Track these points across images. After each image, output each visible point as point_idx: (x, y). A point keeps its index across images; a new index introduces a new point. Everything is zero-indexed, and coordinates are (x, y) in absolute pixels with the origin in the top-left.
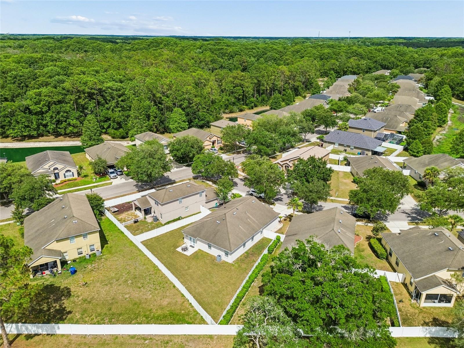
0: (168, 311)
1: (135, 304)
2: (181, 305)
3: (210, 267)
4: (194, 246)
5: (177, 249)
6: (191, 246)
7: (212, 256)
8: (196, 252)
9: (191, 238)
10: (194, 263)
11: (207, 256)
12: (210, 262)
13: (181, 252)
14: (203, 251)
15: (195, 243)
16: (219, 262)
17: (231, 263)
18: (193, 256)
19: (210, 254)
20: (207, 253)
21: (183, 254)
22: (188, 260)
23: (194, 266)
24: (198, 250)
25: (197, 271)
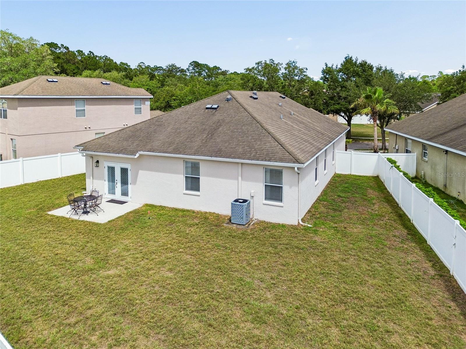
3: (210, 246)
4: (123, 199)
5: (50, 213)
6: (112, 201)
7: (208, 215)
8: (135, 212)
9: (112, 170)
10: (127, 242)
11: (183, 216)
12: (206, 231)
13: (68, 216)
14: (162, 208)
15: (129, 185)
16: (243, 227)
17: (297, 224)
18: (122, 223)
19: (194, 212)
20: (183, 211)
21: (76, 220)
22: (101, 234)
23: (132, 252)
24: (144, 206)
25: (149, 270)
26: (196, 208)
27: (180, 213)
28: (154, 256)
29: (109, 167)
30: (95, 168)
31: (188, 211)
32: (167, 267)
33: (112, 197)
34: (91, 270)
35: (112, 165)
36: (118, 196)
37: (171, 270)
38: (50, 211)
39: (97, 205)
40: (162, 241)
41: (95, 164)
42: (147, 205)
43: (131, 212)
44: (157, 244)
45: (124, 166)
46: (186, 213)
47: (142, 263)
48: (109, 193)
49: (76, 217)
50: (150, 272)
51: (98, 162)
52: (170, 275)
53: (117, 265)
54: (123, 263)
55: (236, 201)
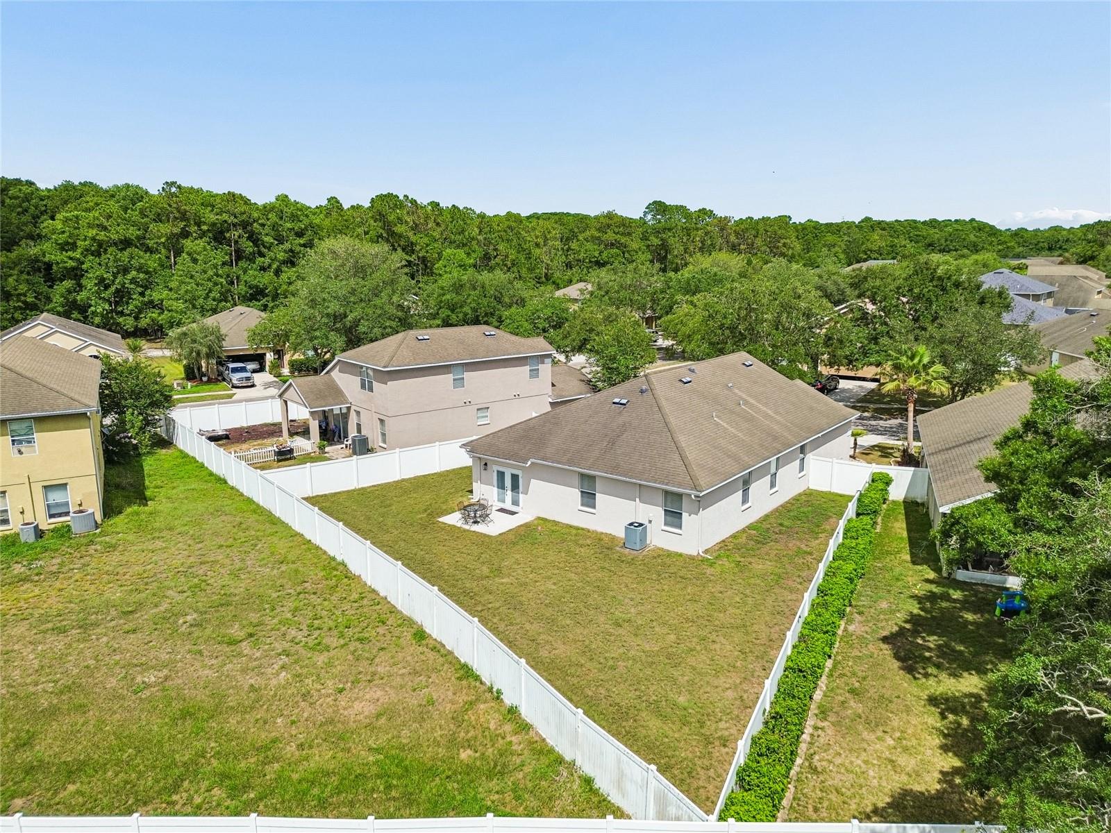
0: (377, 751)
1: (186, 714)
2: (457, 719)
3: (596, 568)
4: (514, 508)
5: (440, 520)
6: (502, 510)
7: (603, 536)
8: (527, 525)
9: (501, 475)
10: (518, 556)
11: (576, 535)
12: (596, 553)
13: (459, 525)
14: (556, 523)
15: (521, 495)
16: (635, 552)
17: (696, 554)
18: (513, 537)
19: (589, 531)
20: (577, 528)
21: (468, 530)
22: (493, 546)
23: (522, 565)
24: (535, 519)
25: (536, 582)
26: (592, 527)
27: (574, 532)
28: (541, 571)
29: (498, 471)
30: (483, 472)
31: (583, 529)
32: (553, 581)
33: (501, 505)
34: (488, 577)
35: (501, 469)
36: (508, 505)
37: (554, 584)
38: (440, 517)
39: (487, 515)
40: (550, 559)
41: (483, 467)
42: (539, 518)
43: (521, 526)
44: (545, 561)
45: (515, 472)
46: (580, 534)
47: (531, 576)
48: (498, 500)
49: (467, 527)
50: (537, 584)
51: (486, 464)
52: (554, 587)
53: (509, 575)
54: (514, 574)
55: (631, 524)
